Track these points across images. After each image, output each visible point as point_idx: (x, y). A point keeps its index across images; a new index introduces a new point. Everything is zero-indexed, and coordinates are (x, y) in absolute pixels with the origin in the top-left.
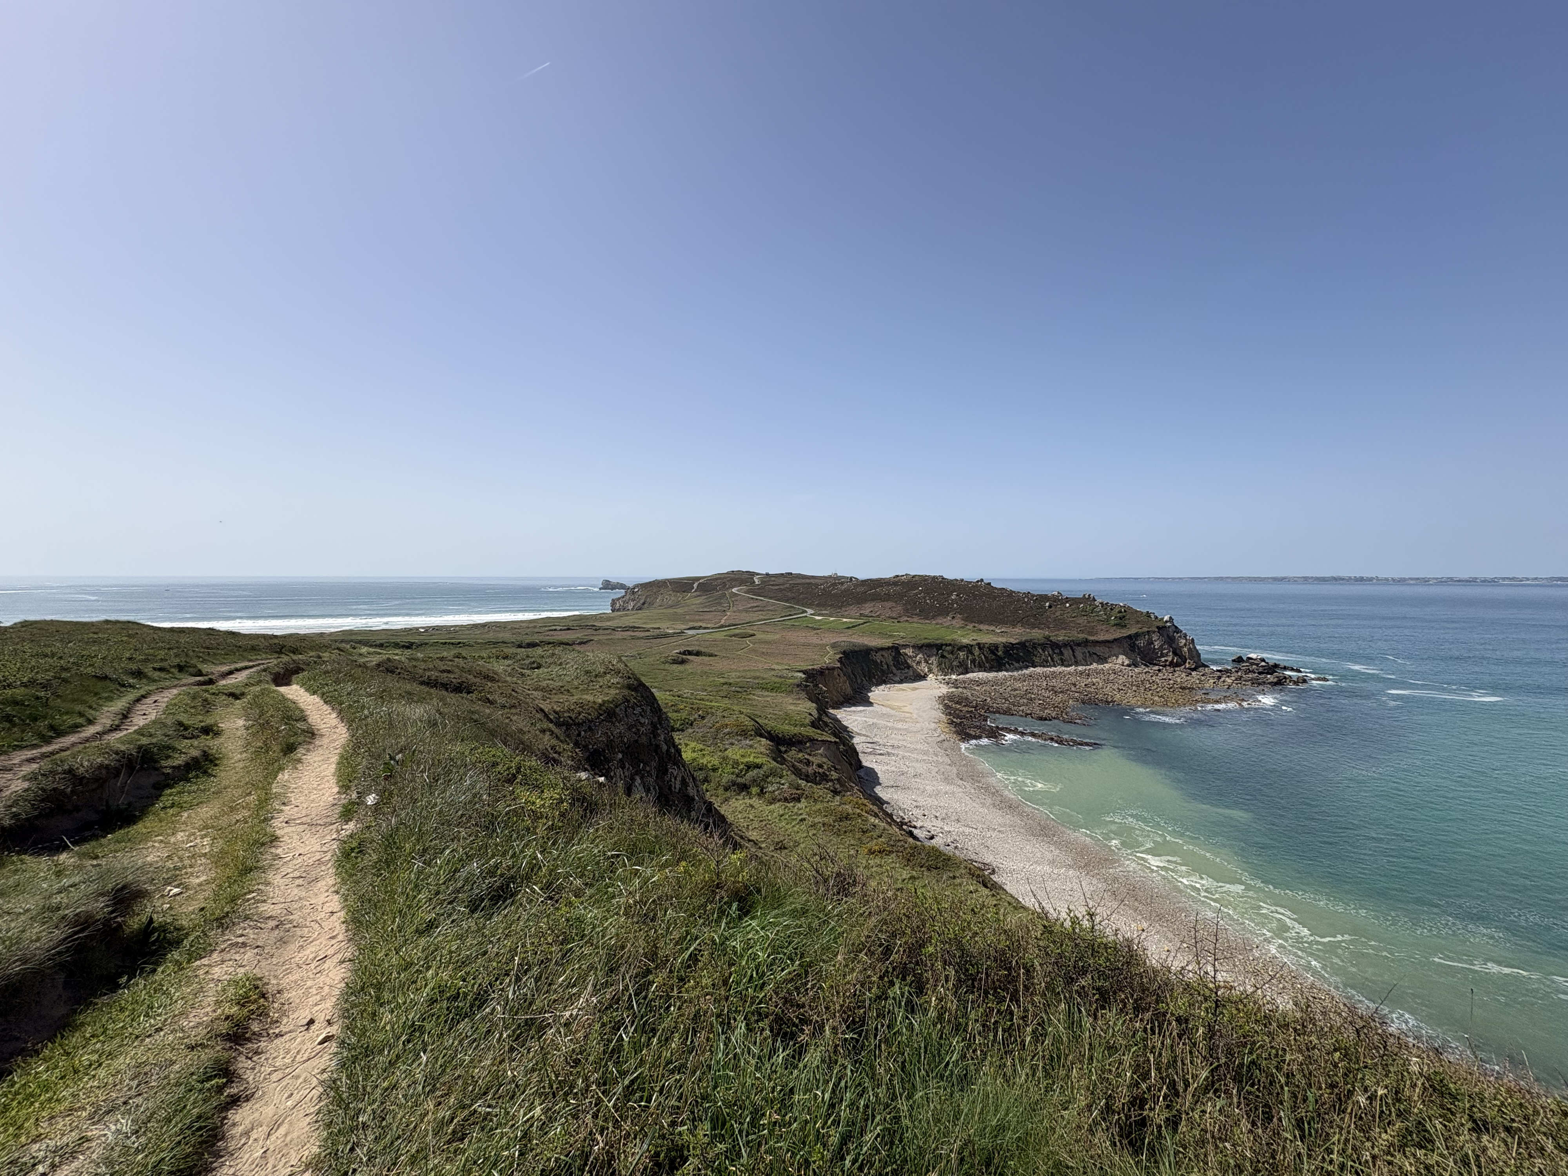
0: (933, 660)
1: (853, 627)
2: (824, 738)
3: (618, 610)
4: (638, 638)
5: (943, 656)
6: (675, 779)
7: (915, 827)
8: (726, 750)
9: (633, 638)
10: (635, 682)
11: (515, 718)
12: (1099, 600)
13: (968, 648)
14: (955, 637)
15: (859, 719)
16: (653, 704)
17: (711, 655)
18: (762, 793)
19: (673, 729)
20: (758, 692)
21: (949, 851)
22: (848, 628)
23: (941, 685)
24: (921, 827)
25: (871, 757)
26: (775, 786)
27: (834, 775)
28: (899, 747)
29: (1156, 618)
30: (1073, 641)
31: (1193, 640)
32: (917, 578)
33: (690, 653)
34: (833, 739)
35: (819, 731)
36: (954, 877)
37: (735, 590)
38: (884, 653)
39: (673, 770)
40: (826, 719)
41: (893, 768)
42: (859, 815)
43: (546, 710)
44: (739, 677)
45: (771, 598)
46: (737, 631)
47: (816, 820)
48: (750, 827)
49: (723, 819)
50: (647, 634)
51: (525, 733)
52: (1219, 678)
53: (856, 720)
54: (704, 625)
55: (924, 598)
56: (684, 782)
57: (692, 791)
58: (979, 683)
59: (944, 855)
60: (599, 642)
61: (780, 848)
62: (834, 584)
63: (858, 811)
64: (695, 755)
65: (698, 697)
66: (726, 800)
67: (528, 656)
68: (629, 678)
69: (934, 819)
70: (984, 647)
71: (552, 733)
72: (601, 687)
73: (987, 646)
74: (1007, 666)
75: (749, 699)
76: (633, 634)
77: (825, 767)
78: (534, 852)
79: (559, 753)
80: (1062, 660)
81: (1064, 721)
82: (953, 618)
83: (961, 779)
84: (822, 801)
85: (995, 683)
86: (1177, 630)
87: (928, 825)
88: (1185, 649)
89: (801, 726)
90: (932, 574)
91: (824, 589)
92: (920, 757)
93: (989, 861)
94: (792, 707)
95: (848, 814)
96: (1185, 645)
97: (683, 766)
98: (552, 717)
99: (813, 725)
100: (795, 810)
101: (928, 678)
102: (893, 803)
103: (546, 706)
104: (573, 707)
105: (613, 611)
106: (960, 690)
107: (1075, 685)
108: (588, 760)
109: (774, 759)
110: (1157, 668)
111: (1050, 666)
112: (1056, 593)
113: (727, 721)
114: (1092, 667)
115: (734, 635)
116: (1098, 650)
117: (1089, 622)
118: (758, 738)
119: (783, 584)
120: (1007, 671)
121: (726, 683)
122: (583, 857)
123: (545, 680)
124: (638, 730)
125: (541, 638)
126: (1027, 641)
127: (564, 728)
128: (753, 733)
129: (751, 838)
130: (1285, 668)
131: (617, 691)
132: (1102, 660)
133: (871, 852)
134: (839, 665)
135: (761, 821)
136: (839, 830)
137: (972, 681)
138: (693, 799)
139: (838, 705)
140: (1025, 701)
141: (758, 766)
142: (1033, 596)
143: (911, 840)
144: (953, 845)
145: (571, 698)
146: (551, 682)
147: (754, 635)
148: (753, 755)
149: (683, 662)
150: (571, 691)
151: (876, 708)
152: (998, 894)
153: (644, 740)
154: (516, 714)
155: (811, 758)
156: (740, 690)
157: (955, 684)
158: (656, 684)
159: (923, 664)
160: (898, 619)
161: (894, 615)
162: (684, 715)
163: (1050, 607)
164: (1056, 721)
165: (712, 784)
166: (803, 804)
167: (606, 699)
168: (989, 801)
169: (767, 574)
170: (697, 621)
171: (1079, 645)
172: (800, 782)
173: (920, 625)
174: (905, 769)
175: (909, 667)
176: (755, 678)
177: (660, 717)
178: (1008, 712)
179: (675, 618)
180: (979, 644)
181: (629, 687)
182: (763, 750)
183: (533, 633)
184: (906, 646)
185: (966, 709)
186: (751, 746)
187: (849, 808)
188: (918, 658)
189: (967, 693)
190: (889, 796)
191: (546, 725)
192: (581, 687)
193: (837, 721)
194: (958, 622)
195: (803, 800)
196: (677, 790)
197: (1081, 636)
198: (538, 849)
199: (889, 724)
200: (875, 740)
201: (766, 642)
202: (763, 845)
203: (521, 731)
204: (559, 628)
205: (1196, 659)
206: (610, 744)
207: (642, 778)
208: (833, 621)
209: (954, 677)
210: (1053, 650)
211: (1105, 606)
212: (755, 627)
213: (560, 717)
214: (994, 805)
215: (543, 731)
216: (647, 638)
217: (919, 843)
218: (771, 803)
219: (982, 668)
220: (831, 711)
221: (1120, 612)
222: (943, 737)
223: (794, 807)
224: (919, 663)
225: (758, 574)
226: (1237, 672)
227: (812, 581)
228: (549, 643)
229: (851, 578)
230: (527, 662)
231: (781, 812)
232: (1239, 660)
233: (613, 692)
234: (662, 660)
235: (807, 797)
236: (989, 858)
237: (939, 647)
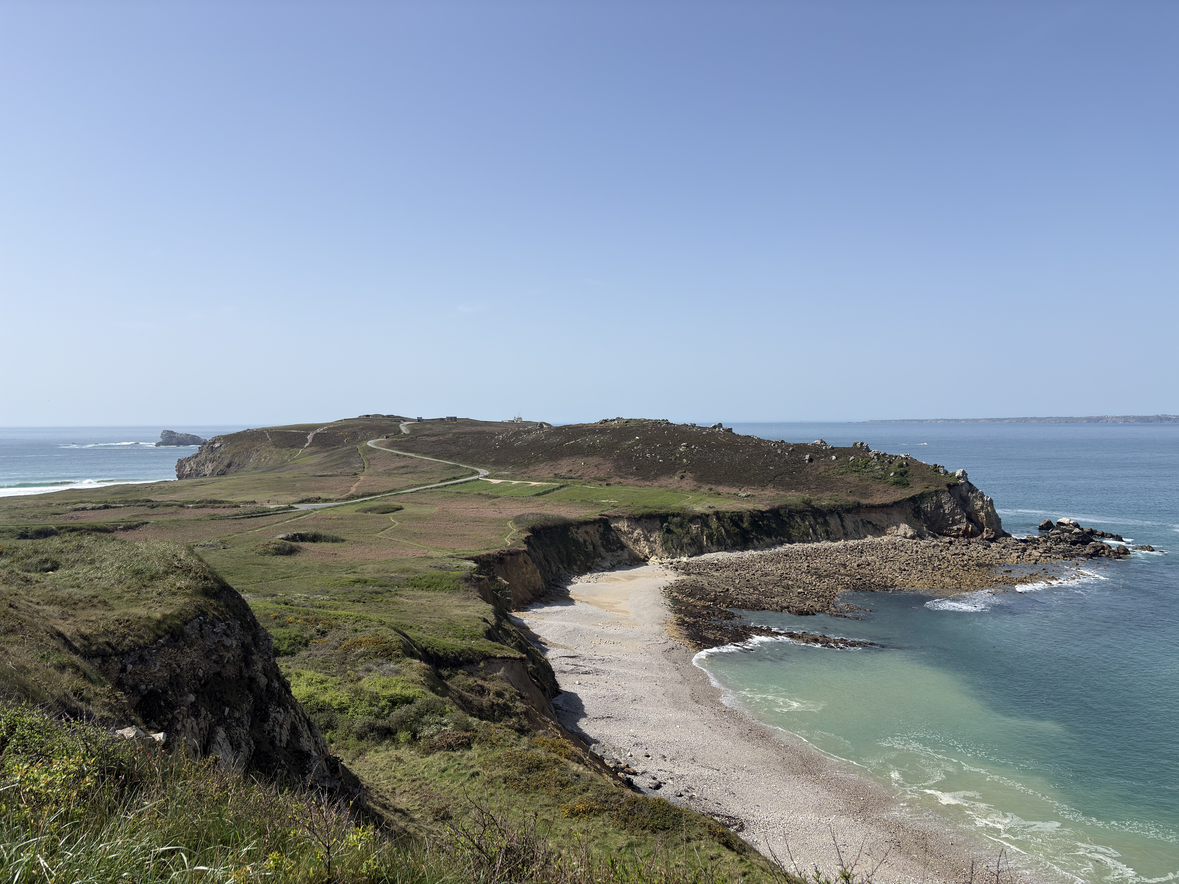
0: (656, 536)
1: (545, 493)
2: (506, 654)
3: (188, 476)
4: (221, 518)
5: (669, 531)
6: (281, 727)
7: (635, 774)
8: (359, 679)
9: (213, 518)
10: (216, 585)
11: (14, 649)
12: (874, 450)
13: (703, 519)
14: (685, 503)
15: (555, 623)
16: (245, 616)
17: (335, 540)
18: (414, 738)
19: (277, 653)
20: (408, 592)
21: (681, 803)
22: (538, 495)
23: (668, 572)
24: (643, 773)
25: (572, 678)
26: (434, 729)
27: (520, 706)
28: (610, 661)
29: (946, 472)
30: (841, 506)
31: (991, 501)
32: (632, 424)
33: (303, 538)
34: (517, 654)
35: (498, 645)
36: (689, 840)
37: (370, 443)
38: (589, 529)
39: (277, 714)
40: (507, 626)
41: (604, 692)
42: (556, 762)
43: (68, 634)
44: (378, 571)
45: (425, 454)
46: (375, 504)
47: (494, 773)
48: (397, 791)
49: (355, 781)
50: (235, 511)
51: (29, 672)
52: (1024, 550)
53: (551, 625)
54: (324, 496)
55: (643, 450)
56: (294, 731)
57: (306, 744)
58: (717, 566)
59: (675, 809)
60: (158, 525)
61: (443, 818)
62: (517, 434)
63: (555, 756)
64: (312, 689)
65: (317, 603)
66: (361, 753)
67: (36, 552)
68: (206, 578)
69: (661, 761)
70: (724, 516)
71: (77, 669)
72: (160, 594)
73: (728, 515)
74: (755, 541)
75: (395, 603)
76: (211, 511)
77: (507, 696)
78: (33, 859)
79: (88, 701)
80: (827, 532)
81: (831, 615)
82: (682, 477)
83: (697, 702)
84: (502, 746)
85: (740, 566)
86: (972, 488)
87: (652, 767)
88: (982, 514)
89: (472, 637)
90: (654, 418)
91: (503, 440)
92: (642, 673)
93: (735, 813)
94: (458, 612)
95: (540, 762)
96: (982, 508)
97: (293, 707)
98: (77, 645)
99: (490, 635)
100: (464, 761)
101: (650, 563)
102: (603, 742)
103: (66, 628)
104: (112, 627)
105: (180, 477)
106: (693, 577)
107: (845, 566)
108: (138, 708)
109: (433, 689)
110: (947, 539)
111: (813, 541)
112: (819, 442)
113: (360, 636)
114: (866, 540)
115: (370, 510)
116: (875, 517)
117: (861, 480)
118: (408, 660)
119: (443, 434)
120: (755, 549)
121: (358, 581)
122: (116, 858)
123: (65, 587)
124: (221, 657)
125: (61, 521)
126: (780, 507)
127: (99, 660)
128: (400, 652)
129: (399, 807)
130: (1103, 535)
131: (187, 600)
132: (879, 531)
133: (574, 813)
134: (524, 547)
135: (414, 781)
136: (527, 786)
137: (708, 564)
138: (308, 756)
139: (525, 605)
140: (780, 589)
141: (408, 701)
142: (788, 445)
143: (629, 792)
144: (687, 795)
145: (109, 614)
146: (75, 590)
147: (400, 509)
148: (401, 684)
149: (291, 552)
150: (111, 602)
151: (578, 606)
152: (748, 858)
153: (230, 671)
154: (16, 642)
155: (486, 684)
156: (380, 589)
157: (686, 569)
158: (250, 587)
159: (643, 543)
160: (606, 481)
161: (602, 475)
162: (294, 631)
163: (811, 460)
164: (821, 615)
165: (339, 731)
166: (476, 750)
167: (168, 612)
168: (735, 729)
169: (420, 420)
170: (313, 490)
171: (848, 511)
172: (470, 719)
173: (637, 489)
174: (619, 691)
175: (623, 547)
176: (403, 571)
177: (255, 638)
178: (757, 606)
179: (280, 486)
180: (717, 514)
181: (206, 592)
182: (415, 675)
183: (45, 515)
184: (618, 518)
185: (702, 603)
186: (397, 672)
187: (541, 753)
188: (635, 535)
189: (703, 581)
190: (598, 731)
191: (67, 657)
192: (127, 596)
193: (524, 628)
194: (688, 483)
195: (475, 746)
196: (284, 744)
197: (851, 499)
198: (40, 852)
199: (597, 629)
200: (578, 652)
201: (419, 518)
202: (417, 816)
203: (22, 669)
204: (89, 506)
205: (995, 526)
206: (175, 682)
207: (227, 729)
208: (516, 486)
209: (684, 559)
210: (815, 519)
211: (882, 459)
212: (402, 498)
213: (91, 644)
214: (741, 735)
215: (61, 668)
216: (235, 517)
217: (639, 796)
218: (428, 754)
219: (721, 545)
220: (515, 614)
221: (901, 466)
222: (671, 644)
223: (462, 756)
224: (637, 541)
225: (405, 420)
226: (1046, 542)
227: (486, 429)
228: (73, 530)
229: (541, 425)
230: (35, 560)
231: (443, 766)
232: (1048, 526)
233: (180, 601)
234: (260, 549)
235: (481, 741)
236: (735, 809)
237: (663, 518)
